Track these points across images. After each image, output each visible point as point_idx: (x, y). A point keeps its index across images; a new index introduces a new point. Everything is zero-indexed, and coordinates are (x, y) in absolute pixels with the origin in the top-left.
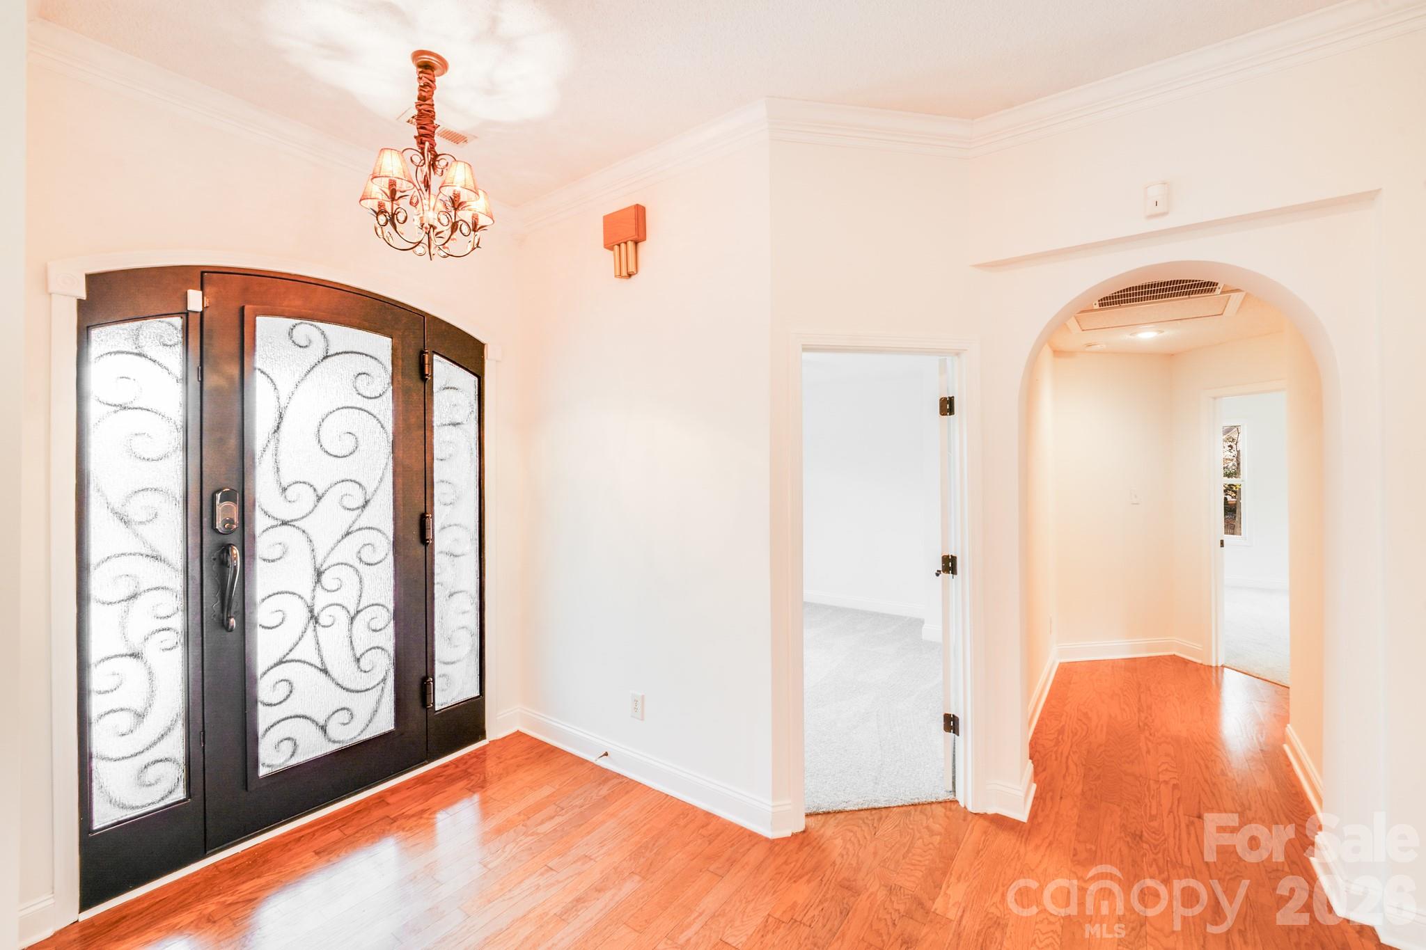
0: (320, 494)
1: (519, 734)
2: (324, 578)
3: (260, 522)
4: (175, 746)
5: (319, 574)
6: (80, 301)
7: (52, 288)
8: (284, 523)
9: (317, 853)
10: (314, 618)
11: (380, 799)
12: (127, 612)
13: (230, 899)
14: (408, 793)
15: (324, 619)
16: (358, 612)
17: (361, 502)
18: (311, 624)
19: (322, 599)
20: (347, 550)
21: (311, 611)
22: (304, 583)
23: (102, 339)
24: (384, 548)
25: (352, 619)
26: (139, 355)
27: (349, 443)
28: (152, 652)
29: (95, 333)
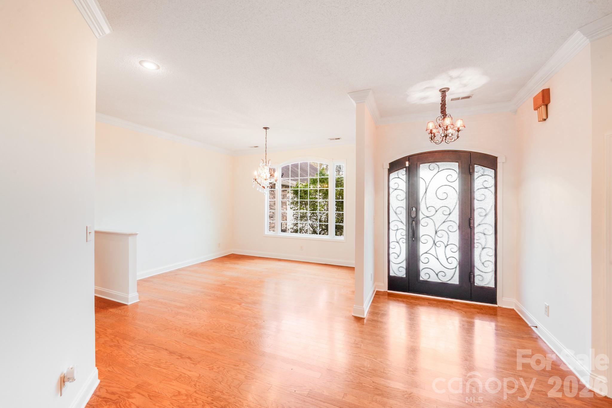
0: (437, 210)
1: (513, 310)
2: (438, 233)
3: (421, 216)
4: (404, 265)
5: (436, 232)
6: (388, 169)
7: (384, 168)
8: (428, 217)
9: (429, 303)
10: (435, 244)
11: (452, 302)
12: (396, 232)
13: (408, 301)
14: (460, 304)
15: (437, 244)
16: (447, 245)
17: (448, 213)
18: (434, 245)
19: (437, 239)
20: (444, 227)
21: (434, 241)
22: (433, 234)
23: (392, 175)
24: (455, 227)
25: (446, 247)
26: (399, 178)
27: (445, 196)
28: (400, 242)
29: (391, 175)
